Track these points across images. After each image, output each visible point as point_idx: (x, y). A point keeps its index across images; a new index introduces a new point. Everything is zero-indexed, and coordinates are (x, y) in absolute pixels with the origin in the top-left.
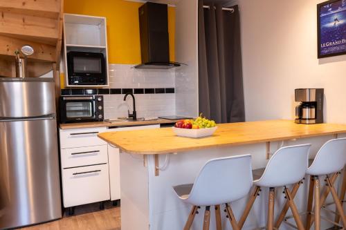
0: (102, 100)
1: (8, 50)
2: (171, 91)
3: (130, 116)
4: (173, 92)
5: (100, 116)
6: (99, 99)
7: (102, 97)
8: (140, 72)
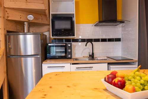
0: (71, 46)
1: (21, 18)
2: (118, 40)
3: (90, 56)
4: (120, 41)
5: (69, 56)
6: (69, 45)
7: (71, 44)
8: (98, 29)
